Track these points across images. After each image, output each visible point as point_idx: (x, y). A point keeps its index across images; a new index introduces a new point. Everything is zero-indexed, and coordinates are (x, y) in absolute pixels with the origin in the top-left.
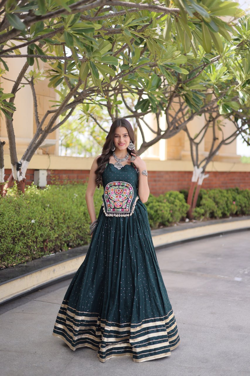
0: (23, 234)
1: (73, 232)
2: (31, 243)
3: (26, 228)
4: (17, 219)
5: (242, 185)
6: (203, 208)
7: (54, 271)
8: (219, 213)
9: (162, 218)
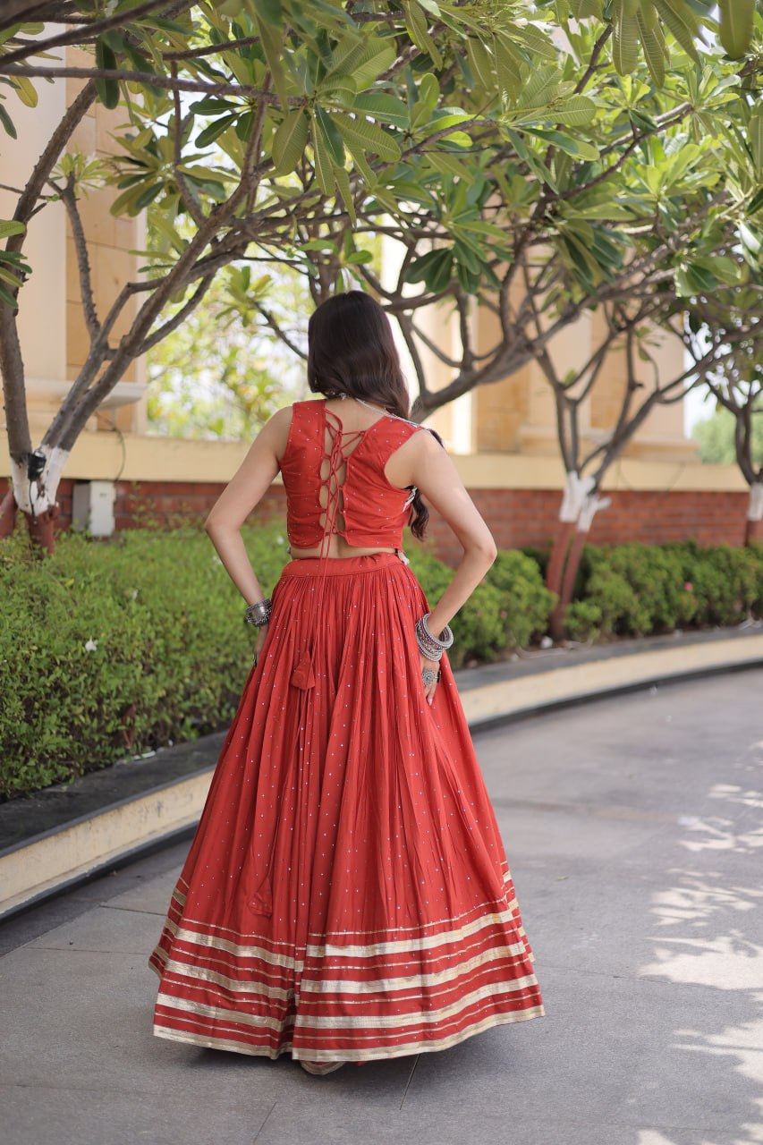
0: (60, 687)
1: (212, 679)
2: (82, 719)
3: (69, 666)
4: (40, 638)
5: (703, 532)
6: (596, 604)
7: (159, 808)
8: (643, 620)
9: (477, 634)
